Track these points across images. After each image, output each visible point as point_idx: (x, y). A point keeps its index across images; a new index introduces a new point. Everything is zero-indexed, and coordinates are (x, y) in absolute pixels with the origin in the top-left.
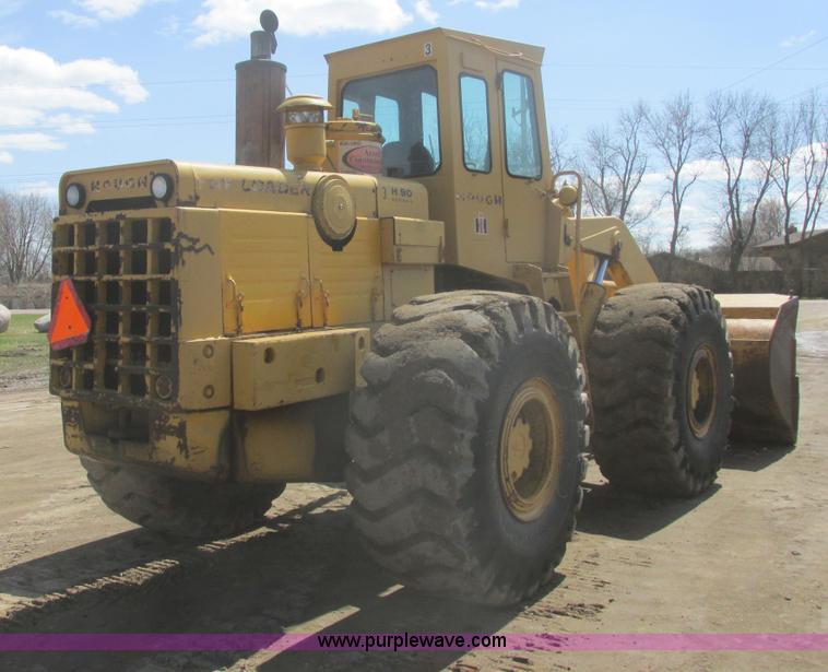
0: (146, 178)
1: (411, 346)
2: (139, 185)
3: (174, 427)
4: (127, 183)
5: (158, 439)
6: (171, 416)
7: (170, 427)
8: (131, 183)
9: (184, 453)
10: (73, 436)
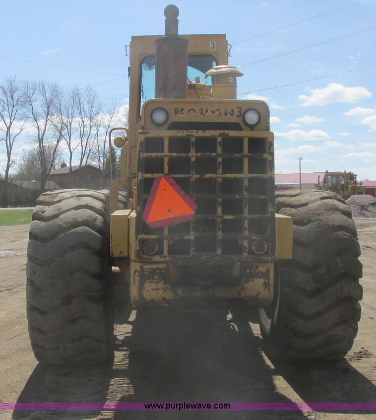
0: (233, 110)
1: (318, 219)
2: (226, 114)
3: (262, 272)
4: (213, 112)
5: (247, 282)
6: (260, 266)
7: (259, 272)
8: (217, 113)
9: (267, 289)
10: (153, 290)
